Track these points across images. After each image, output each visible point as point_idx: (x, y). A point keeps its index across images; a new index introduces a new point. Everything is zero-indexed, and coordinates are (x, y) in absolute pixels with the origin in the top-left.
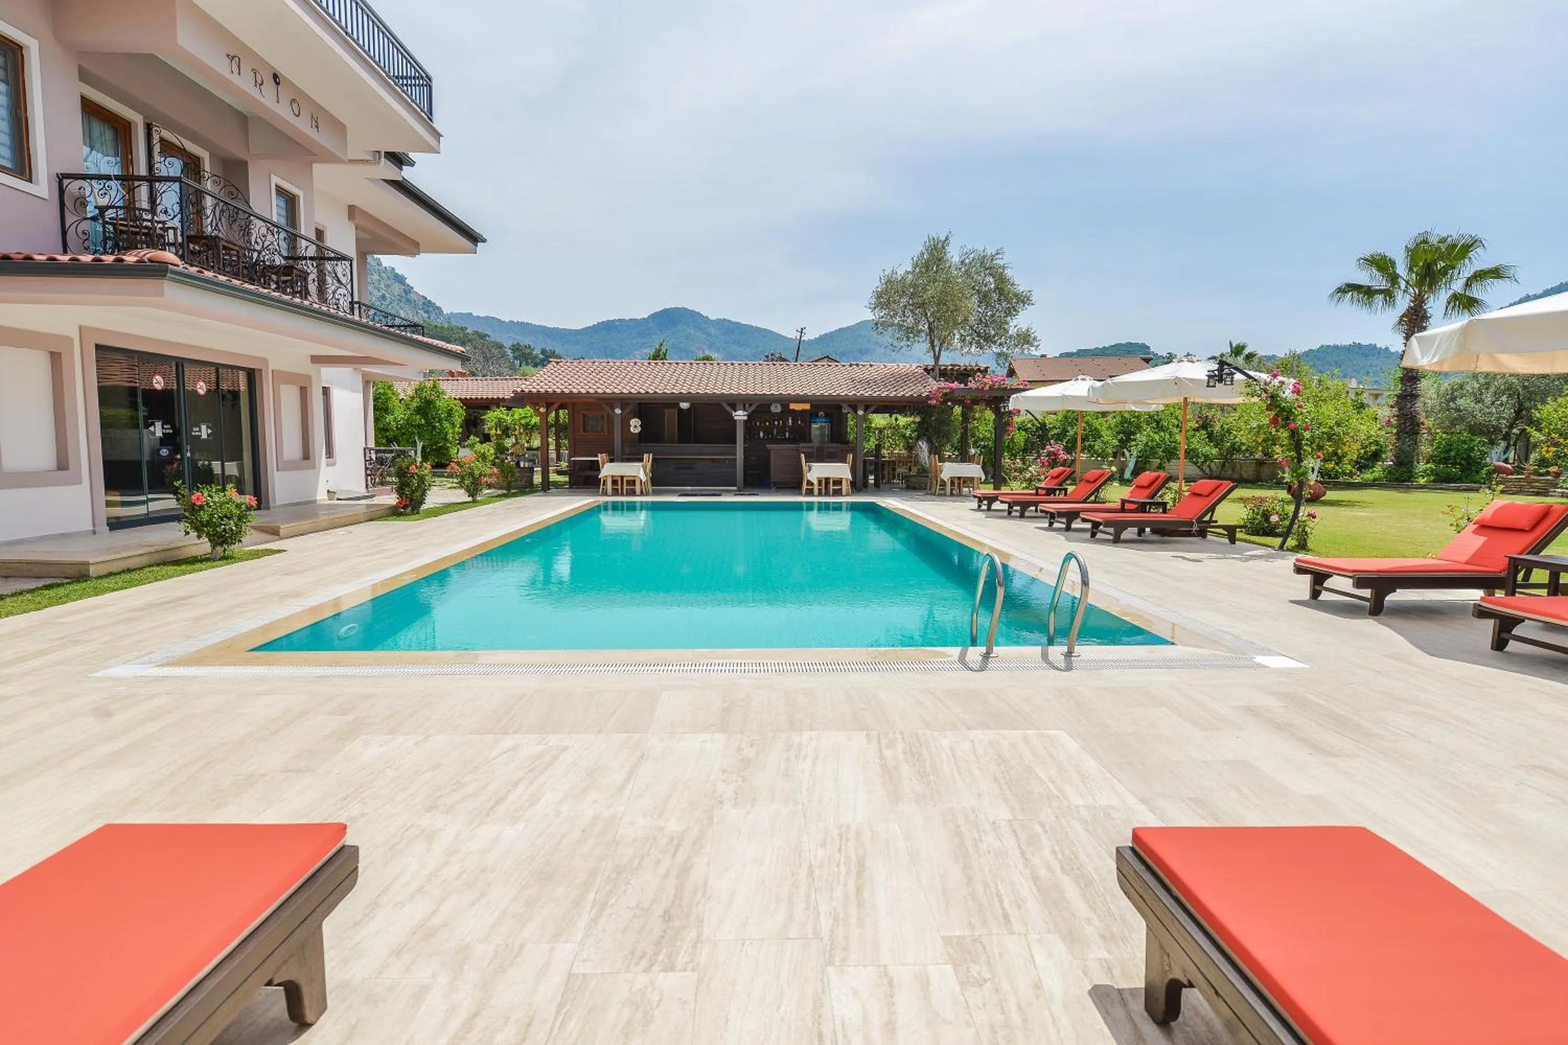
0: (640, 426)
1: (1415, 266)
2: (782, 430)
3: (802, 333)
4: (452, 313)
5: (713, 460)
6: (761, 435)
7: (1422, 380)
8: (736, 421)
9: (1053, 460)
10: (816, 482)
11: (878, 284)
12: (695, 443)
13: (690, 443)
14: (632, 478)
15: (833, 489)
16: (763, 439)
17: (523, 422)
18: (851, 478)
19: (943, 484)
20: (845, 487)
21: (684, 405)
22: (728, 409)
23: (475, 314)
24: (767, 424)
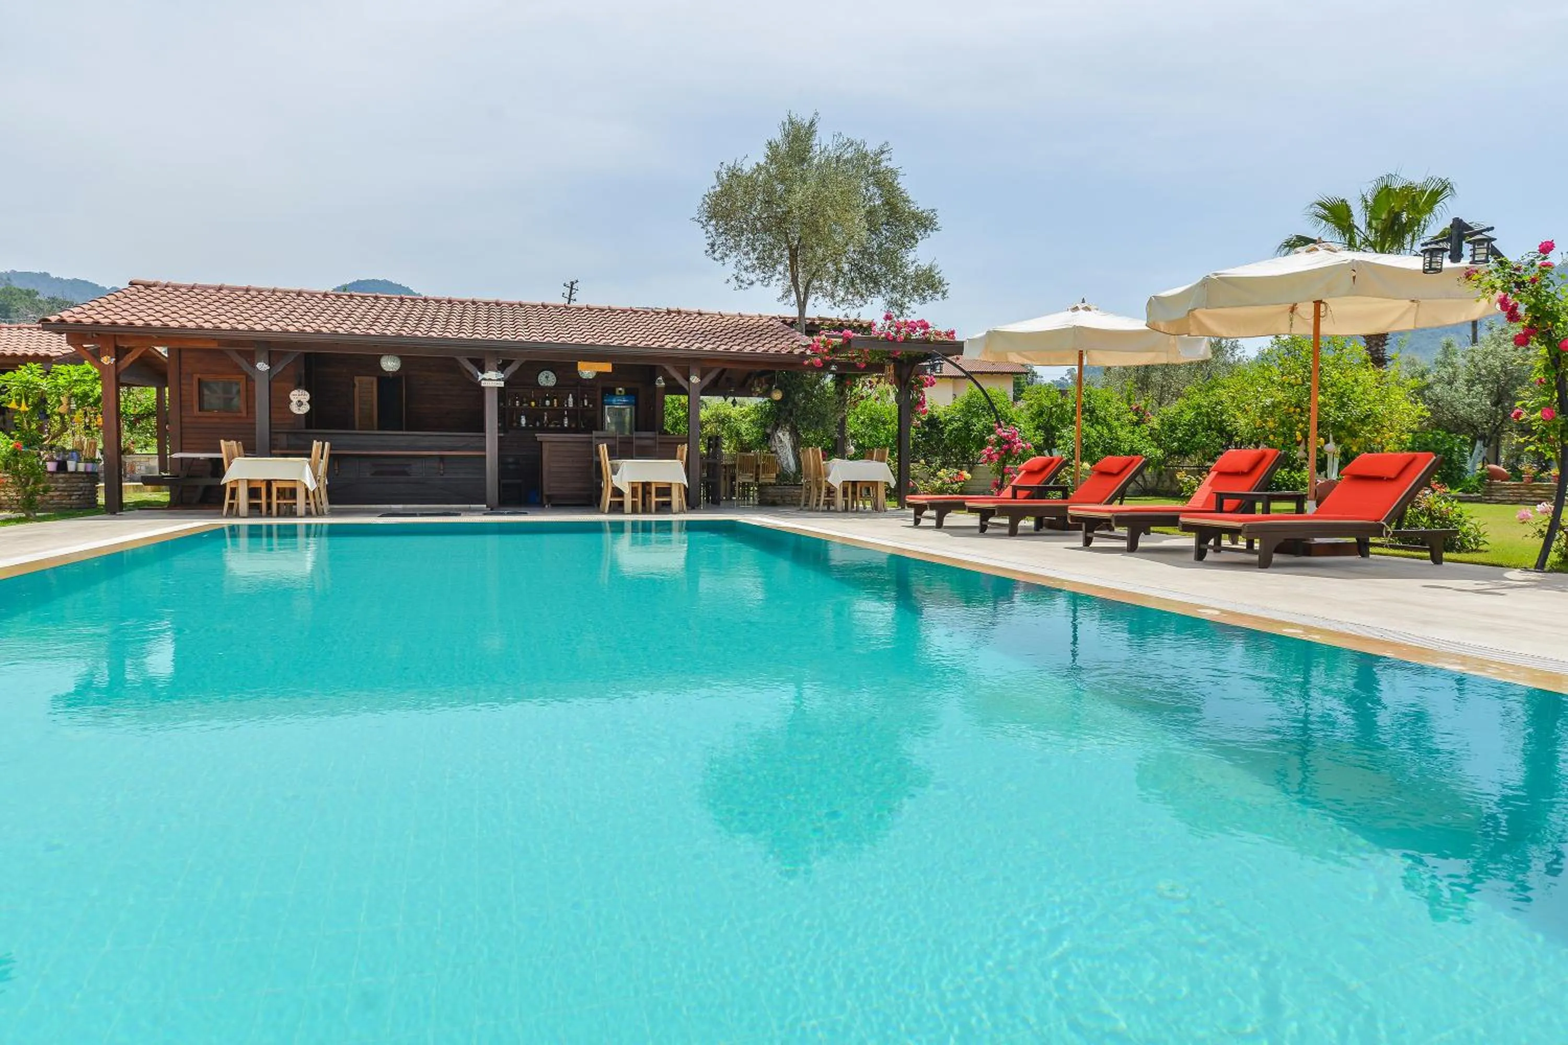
0: (309, 402)
1: (1376, 219)
2: (557, 415)
3: (572, 288)
4: (14, 272)
5: (442, 458)
6: (523, 421)
7: (1388, 362)
8: (483, 388)
9: (1006, 451)
10: (627, 490)
11: (714, 182)
12: (407, 430)
13: (401, 430)
14: (291, 485)
15: (656, 502)
16: (527, 428)
17: (77, 390)
18: (686, 483)
19: (830, 491)
20: (676, 498)
21: (390, 364)
22: (471, 368)
23: (54, 275)
24: (533, 404)
